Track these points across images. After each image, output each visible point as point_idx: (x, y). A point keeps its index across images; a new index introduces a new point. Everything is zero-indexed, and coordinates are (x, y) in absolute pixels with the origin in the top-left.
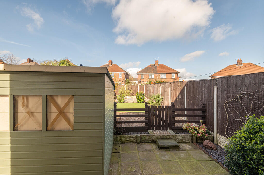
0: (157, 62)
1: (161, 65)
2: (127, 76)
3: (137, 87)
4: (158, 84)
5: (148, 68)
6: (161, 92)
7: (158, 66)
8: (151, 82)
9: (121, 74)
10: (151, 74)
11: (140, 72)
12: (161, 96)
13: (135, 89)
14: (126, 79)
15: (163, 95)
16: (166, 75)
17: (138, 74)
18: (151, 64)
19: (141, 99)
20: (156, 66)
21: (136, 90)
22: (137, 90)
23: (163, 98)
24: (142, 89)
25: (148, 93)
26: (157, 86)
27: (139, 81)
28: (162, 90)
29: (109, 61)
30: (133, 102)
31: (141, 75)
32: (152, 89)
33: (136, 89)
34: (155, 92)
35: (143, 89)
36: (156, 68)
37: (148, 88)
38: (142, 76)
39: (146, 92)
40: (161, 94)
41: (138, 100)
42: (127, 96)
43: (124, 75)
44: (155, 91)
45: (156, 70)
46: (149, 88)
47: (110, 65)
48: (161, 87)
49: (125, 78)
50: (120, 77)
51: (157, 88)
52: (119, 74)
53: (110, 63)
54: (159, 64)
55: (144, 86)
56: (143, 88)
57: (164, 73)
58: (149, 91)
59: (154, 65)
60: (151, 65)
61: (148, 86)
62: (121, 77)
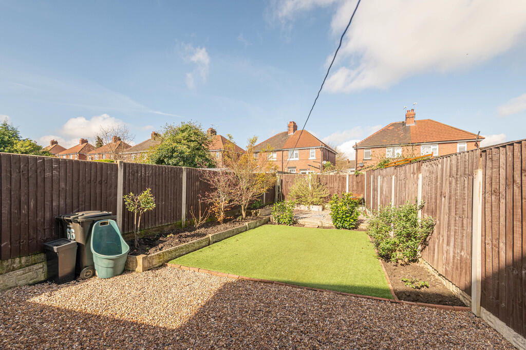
0: (410, 116)
1: (424, 121)
2: (329, 154)
3: (344, 178)
4: (407, 166)
5: (384, 132)
6: (424, 197)
7: (413, 125)
8: (385, 162)
9: (315, 151)
10: (392, 145)
11: (362, 143)
12: (420, 212)
13: (336, 184)
14: (325, 162)
15: (433, 213)
16: (437, 147)
17: (357, 148)
18: (394, 122)
19: (347, 217)
20: (407, 125)
21: (340, 189)
22: (344, 187)
23: (432, 226)
24: (358, 186)
25: (374, 198)
26: (405, 173)
27: (358, 165)
28: (428, 188)
29: (289, 123)
30: (320, 224)
31: (365, 151)
32: (385, 185)
33: (340, 184)
34: (396, 196)
35: (360, 184)
36: (407, 130)
37: (374, 181)
38: (367, 154)
39: (368, 196)
40: (422, 207)
41: (335, 219)
42: (313, 203)
43: (320, 153)
44: (396, 190)
45: (408, 135)
46: (377, 183)
47: (291, 134)
48: (420, 176)
49: (324, 160)
50: (311, 158)
51: (403, 182)
52: (311, 151)
53: (292, 129)
54: (415, 119)
55: (363, 175)
56: (362, 182)
57: (432, 143)
58: (377, 191)
59: (403, 124)
60: (393, 125)
61: (374, 178)
62: (314, 158)
